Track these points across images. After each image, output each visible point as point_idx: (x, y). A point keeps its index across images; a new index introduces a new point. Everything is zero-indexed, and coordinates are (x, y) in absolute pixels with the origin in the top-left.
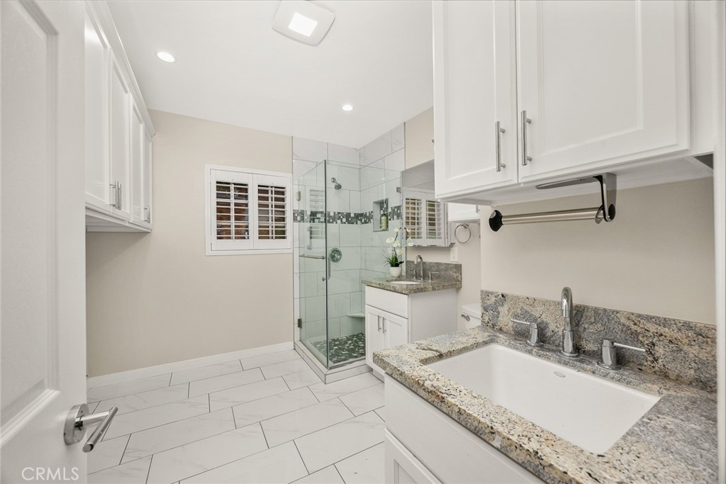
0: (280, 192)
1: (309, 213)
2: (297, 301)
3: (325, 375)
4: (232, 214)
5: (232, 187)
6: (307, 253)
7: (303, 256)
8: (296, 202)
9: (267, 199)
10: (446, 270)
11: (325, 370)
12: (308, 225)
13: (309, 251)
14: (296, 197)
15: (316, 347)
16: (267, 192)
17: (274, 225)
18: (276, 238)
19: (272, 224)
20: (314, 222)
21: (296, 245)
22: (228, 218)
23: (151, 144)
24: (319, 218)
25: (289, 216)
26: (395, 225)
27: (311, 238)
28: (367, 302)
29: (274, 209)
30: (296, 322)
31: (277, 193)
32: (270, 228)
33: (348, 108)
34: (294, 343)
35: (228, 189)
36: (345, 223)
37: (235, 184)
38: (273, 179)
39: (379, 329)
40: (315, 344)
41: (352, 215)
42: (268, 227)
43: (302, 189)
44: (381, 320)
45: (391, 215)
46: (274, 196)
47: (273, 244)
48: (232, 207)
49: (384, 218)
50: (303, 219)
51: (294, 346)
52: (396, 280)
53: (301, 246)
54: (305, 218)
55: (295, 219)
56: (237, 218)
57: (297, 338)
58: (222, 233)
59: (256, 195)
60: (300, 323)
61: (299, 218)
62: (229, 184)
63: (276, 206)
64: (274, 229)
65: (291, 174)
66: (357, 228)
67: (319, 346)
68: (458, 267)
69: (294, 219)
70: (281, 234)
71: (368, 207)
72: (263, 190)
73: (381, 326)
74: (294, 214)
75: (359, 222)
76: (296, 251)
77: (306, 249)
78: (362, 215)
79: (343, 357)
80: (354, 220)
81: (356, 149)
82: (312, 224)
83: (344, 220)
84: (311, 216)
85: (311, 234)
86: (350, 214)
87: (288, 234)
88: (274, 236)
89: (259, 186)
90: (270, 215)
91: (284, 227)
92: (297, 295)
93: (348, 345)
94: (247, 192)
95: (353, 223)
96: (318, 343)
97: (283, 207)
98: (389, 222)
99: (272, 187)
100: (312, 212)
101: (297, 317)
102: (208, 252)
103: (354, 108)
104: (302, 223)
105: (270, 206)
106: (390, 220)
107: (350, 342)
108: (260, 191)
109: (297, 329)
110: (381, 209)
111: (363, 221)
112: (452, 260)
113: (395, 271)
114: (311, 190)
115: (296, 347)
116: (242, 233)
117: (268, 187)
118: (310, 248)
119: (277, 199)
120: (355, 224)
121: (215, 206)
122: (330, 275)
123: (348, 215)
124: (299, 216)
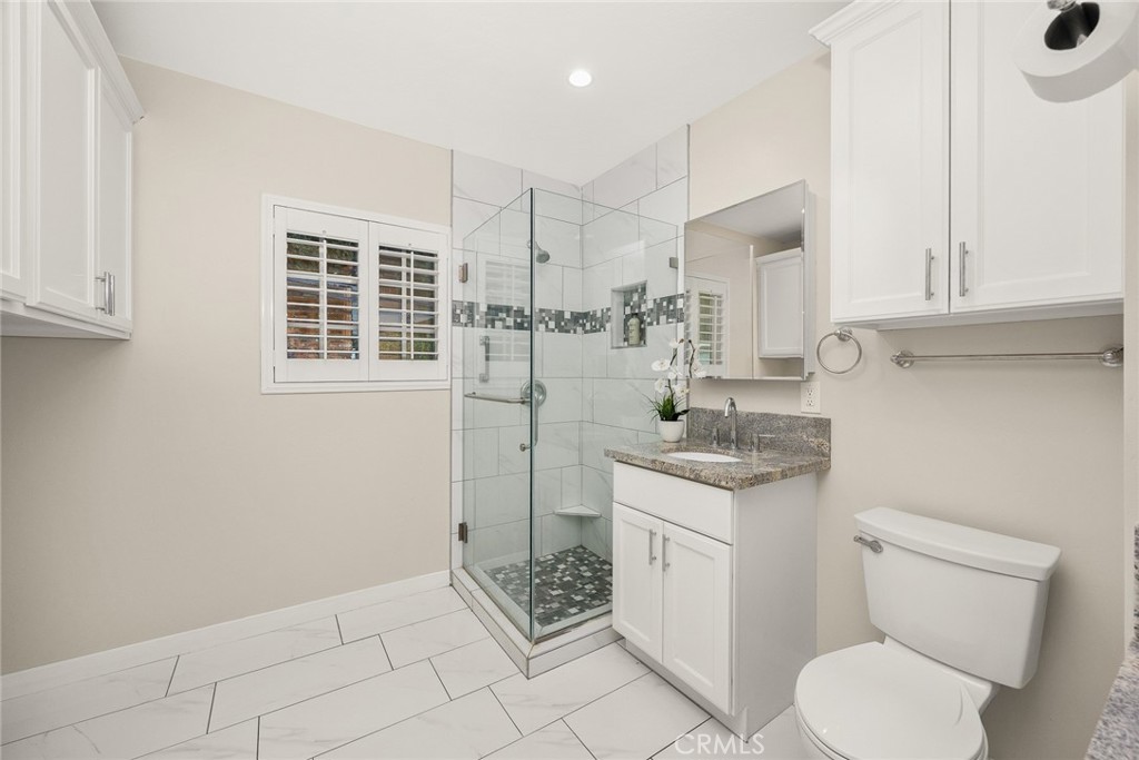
0: (426, 262)
1: (483, 308)
2: (457, 487)
3: (528, 659)
4: (323, 305)
5: (324, 247)
6: (481, 389)
7: (473, 396)
8: (458, 286)
9: (398, 275)
10: (790, 429)
11: (525, 646)
12: (480, 332)
13: (483, 385)
14: (457, 277)
15: (495, 579)
16: (398, 261)
17: (412, 331)
18: (416, 357)
19: (408, 330)
20: (493, 327)
21: (458, 372)
22: (315, 313)
23: (129, 137)
24: (503, 320)
25: (443, 312)
26: (664, 334)
27: (487, 358)
28: (615, 498)
29: (412, 297)
30: (456, 529)
31: (419, 264)
32: (404, 338)
33: (580, 78)
34: (451, 572)
35: (314, 251)
36: (553, 331)
37: (329, 241)
38: (412, 236)
39: (652, 559)
40: (493, 574)
41: (567, 316)
42: (400, 334)
43: (470, 260)
44: (658, 541)
45: (654, 315)
46: (412, 270)
47: (409, 371)
48: (324, 291)
49: (634, 321)
50: (471, 318)
51: (451, 580)
52: (678, 450)
53: (467, 375)
54: (477, 317)
55: (455, 319)
56: (333, 314)
57: (457, 562)
58: (301, 345)
59: (376, 266)
60: (463, 532)
61: (463, 318)
62: (316, 239)
63: (417, 293)
64: (412, 339)
65: (449, 228)
66: (576, 340)
67: (500, 576)
68: (822, 426)
69: (453, 321)
70: (427, 350)
71: (601, 299)
72: (389, 257)
73: (658, 552)
74: (454, 311)
75: (579, 329)
76: (458, 384)
77: (477, 382)
78: (585, 315)
79: (555, 605)
80: (570, 326)
81: (576, 187)
82: (489, 331)
83: (552, 325)
84: (487, 314)
85: (487, 351)
86: (563, 312)
87: (441, 350)
88: (412, 353)
89: (381, 248)
90: (404, 310)
91: (432, 335)
92: (457, 475)
93: (558, 574)
94: (355, 260)
95: (568, 331)
96: (499, 571)
97: (432, 294)
98: (649, 329)
99: (408, 252)
100: (489, 307)
101: (457, 520)
102: (267, 386)
103: (593, 79)
104: (469, 329)
105: (404, 291)
106: (651, 324)
107: (562, 566)
108: (383, 259)
109: (457, 544)
110: (626, 304)
111: (588, 327)
112: (807, 409)
113: (672, 430)
114: (488, 263)
115: (455, 581)
116: (344, 346)
117: (400, 250)
118: (484, 380)
119: (418, 278)
120: (571, 334)
121: (283, 288)
122: (536, 440)
123: (560, 315)
124: (465, 313)
